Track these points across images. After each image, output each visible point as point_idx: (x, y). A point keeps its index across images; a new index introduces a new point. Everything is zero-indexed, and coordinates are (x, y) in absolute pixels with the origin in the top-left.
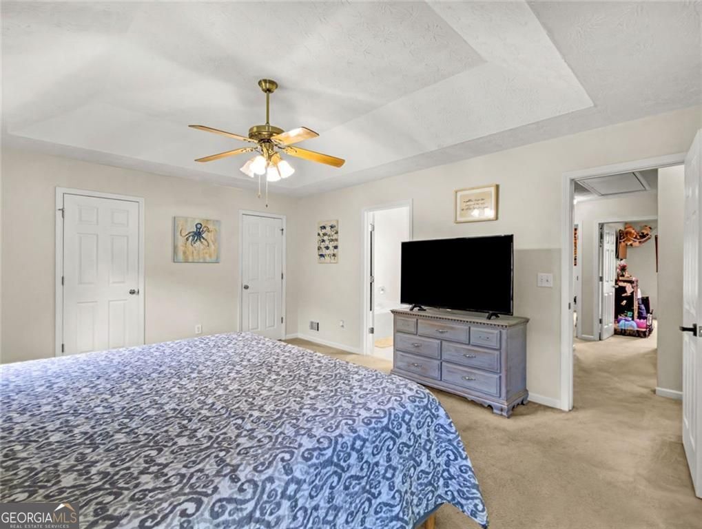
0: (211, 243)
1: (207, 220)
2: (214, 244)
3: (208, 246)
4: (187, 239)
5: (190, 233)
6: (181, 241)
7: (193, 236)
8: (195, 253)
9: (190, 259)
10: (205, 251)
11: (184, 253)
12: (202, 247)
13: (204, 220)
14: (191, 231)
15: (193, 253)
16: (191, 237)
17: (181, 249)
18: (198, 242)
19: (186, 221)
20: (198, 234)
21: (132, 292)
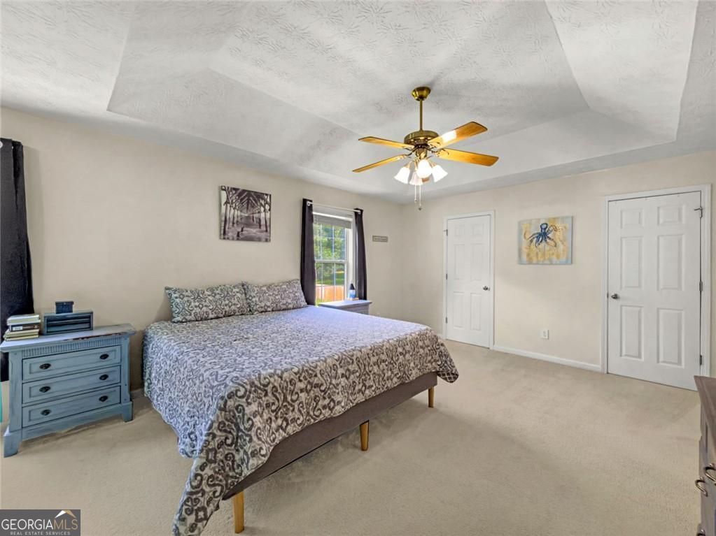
0: (559, 243)
1: (554, 219)
2: (563, 244)
3: (555, 246)
4: (531, 241)
5: (534, 234)
6: (525, 243)
7: (537, 237)
8: (540, 255)
9: (535, 260)
10: (551, 252)
11: (528, 255)
12: (547, 248)
13: (549, 219)
14: (536, 232)
15: (537, 254)
16: (536, 239)
17: (525, 251)
18: (543, 244)
19: (530, 224)
20: (543, 235)
21: (486, 289)
